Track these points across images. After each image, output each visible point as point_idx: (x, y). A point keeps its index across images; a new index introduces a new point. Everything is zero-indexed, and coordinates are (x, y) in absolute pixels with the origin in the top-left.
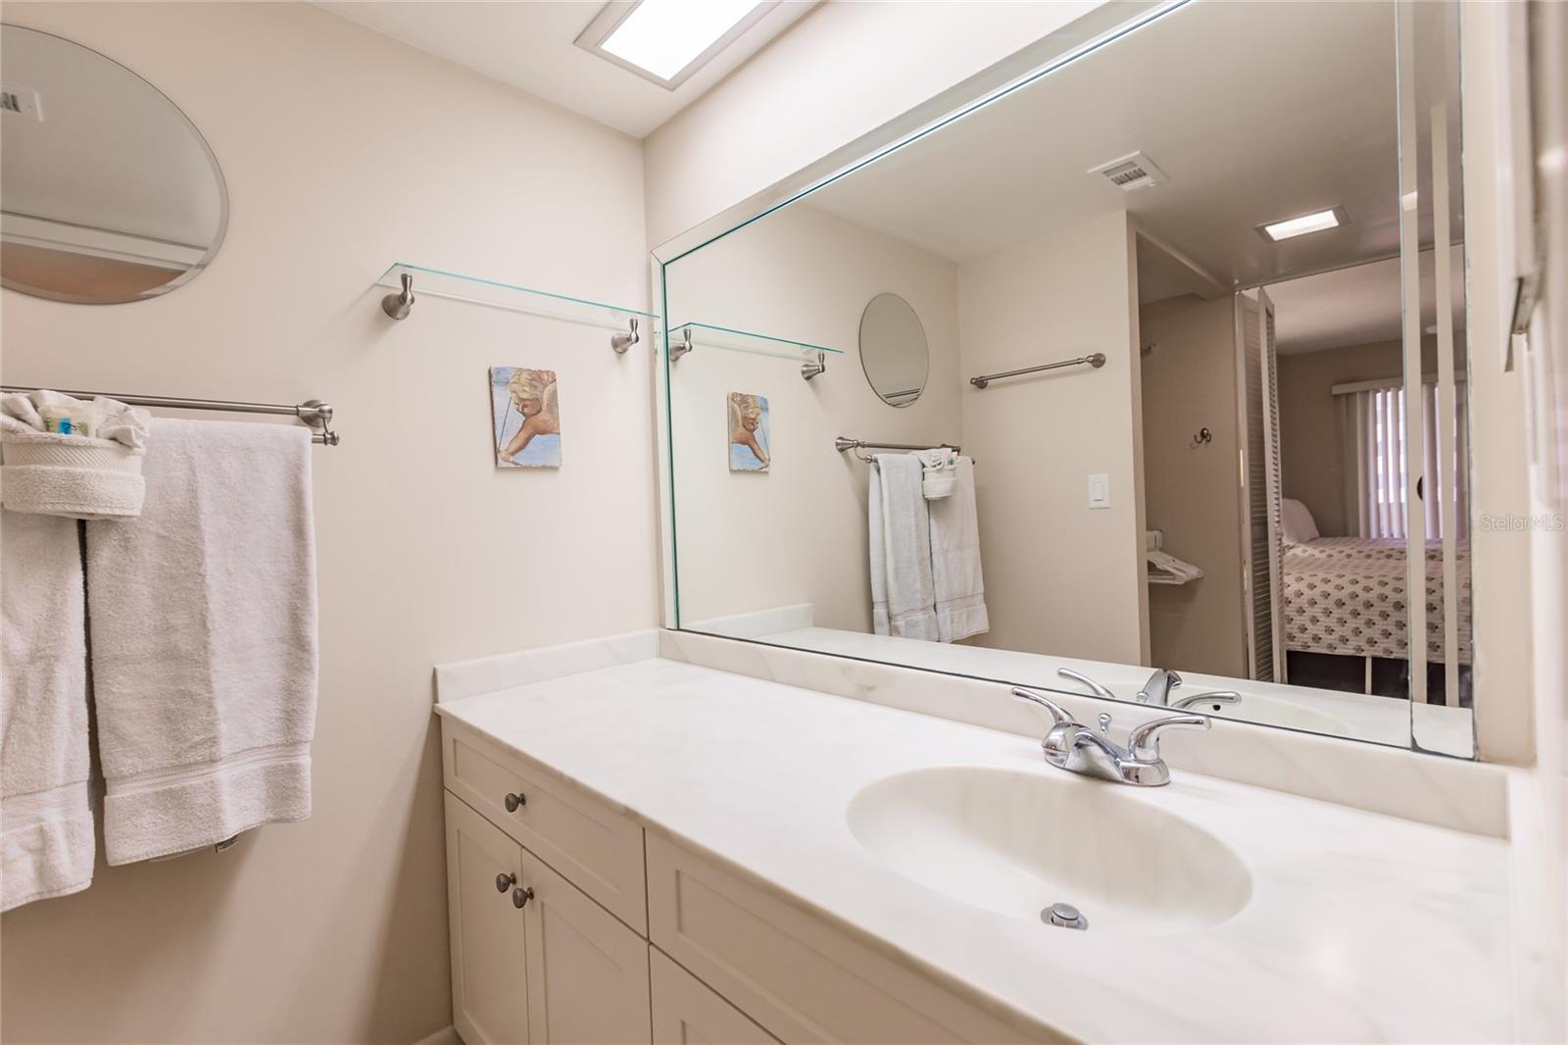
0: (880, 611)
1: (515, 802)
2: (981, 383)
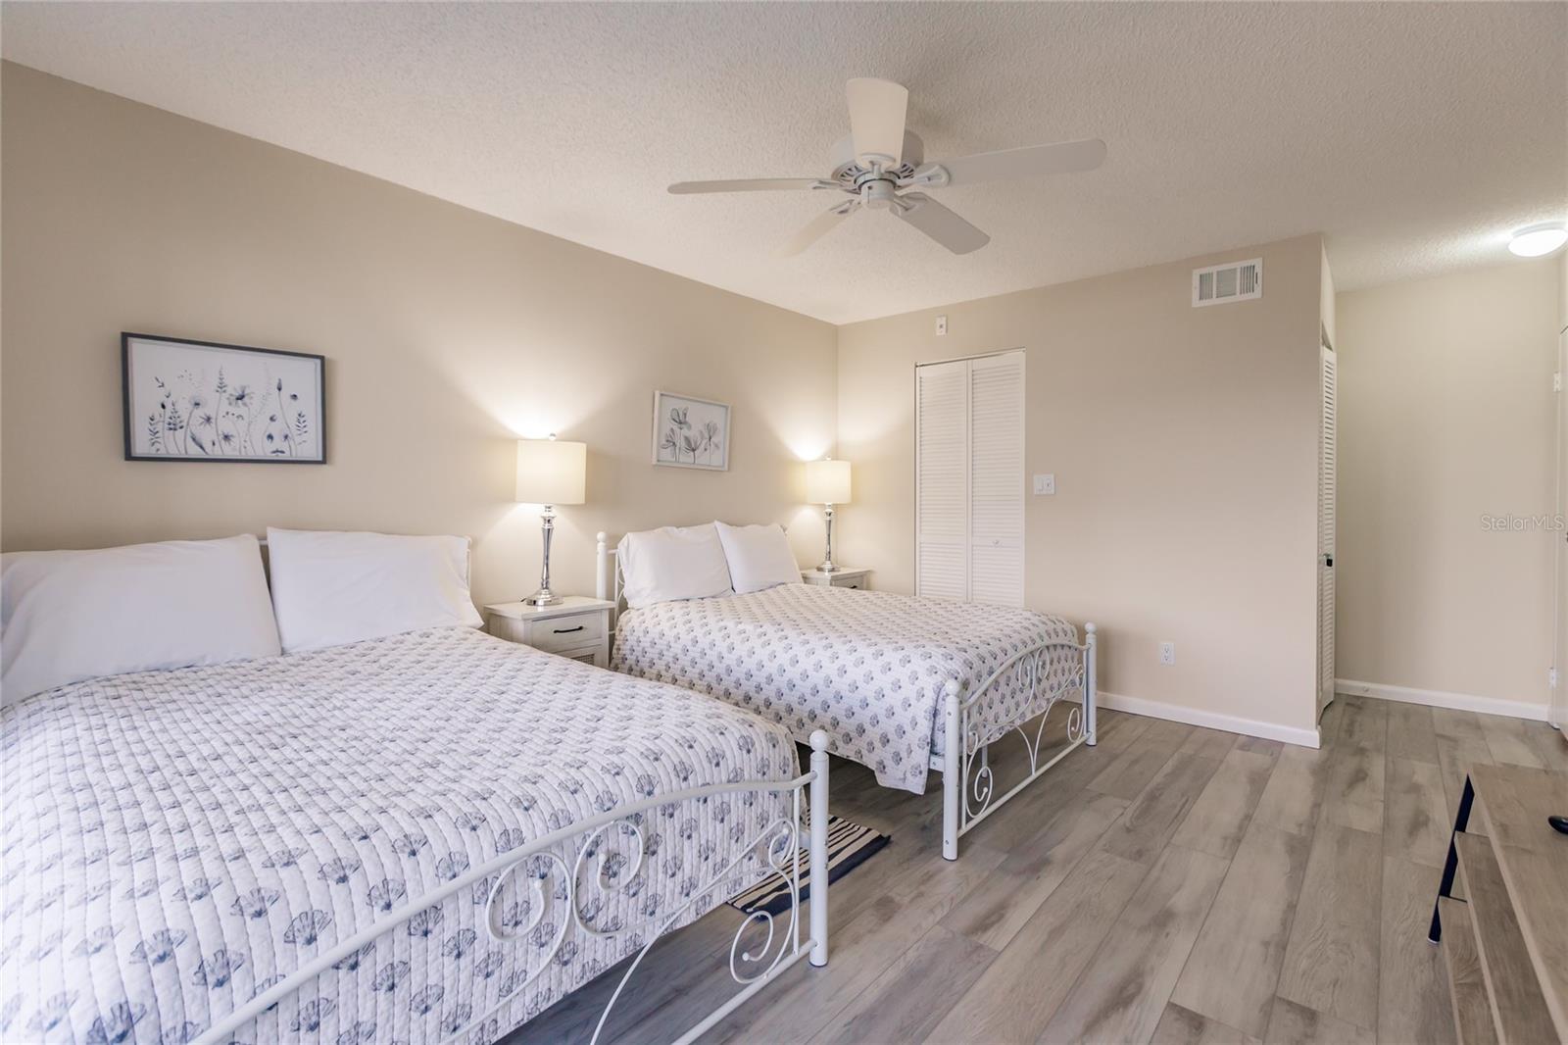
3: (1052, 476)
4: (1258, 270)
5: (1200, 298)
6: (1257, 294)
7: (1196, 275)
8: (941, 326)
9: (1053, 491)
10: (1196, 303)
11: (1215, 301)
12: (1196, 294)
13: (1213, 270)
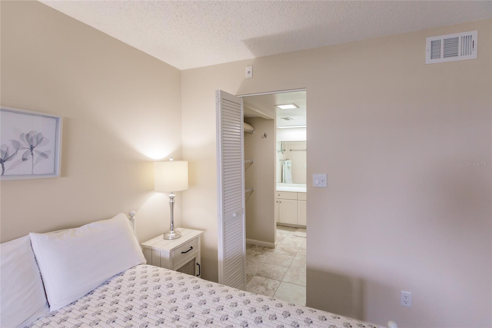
0: (283, 181)
1: (279, 195)
2: (291, 150)
3: (325, 175)
4: (475, 38)
5: (432, 57)
6: (474, 55)
7: (429, 40)
8: (249, 72)
9: (325, 186)
10: (428, 60)
11: (442, 60)
12: (428, 54)
13: (442, 38)
